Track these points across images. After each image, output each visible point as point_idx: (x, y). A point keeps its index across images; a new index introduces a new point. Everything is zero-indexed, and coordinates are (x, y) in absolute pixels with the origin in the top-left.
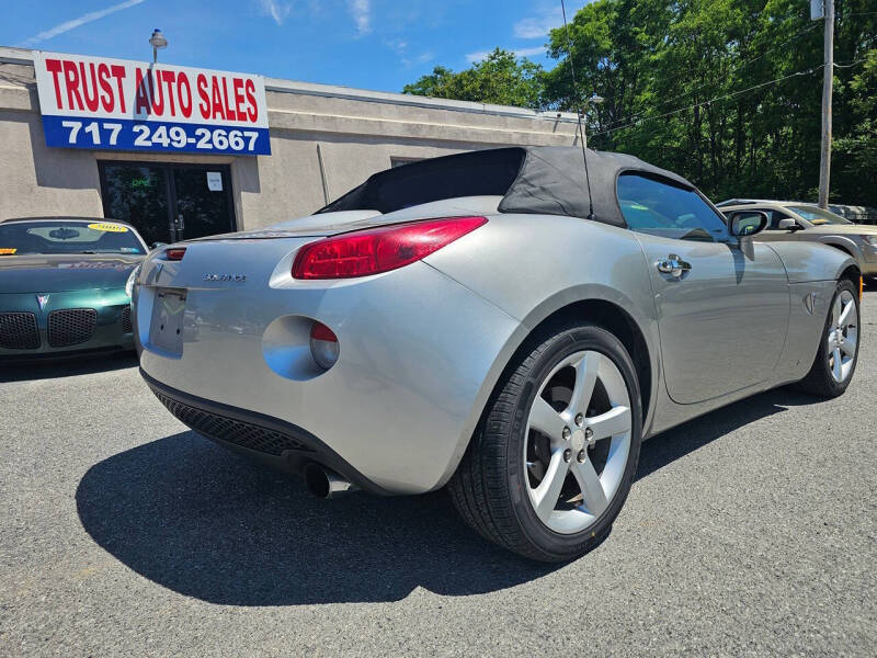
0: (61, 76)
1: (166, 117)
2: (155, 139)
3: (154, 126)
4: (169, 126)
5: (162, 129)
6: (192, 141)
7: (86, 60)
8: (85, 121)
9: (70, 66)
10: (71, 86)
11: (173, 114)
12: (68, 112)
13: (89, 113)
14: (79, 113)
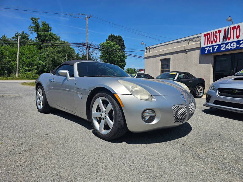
0: (206, 37)
1: (231, 40)
2: (227, 48)
3: (227, 44)
4: (231, 43)
5: (229, 44)
6: (239, 45)
7: (212, 31)
8: (210, 47)
9: (209, 34)
10: (208, 39)
11: (233, 39)
12: (206, 45)
13: (211, 45)
14: (209, 45)
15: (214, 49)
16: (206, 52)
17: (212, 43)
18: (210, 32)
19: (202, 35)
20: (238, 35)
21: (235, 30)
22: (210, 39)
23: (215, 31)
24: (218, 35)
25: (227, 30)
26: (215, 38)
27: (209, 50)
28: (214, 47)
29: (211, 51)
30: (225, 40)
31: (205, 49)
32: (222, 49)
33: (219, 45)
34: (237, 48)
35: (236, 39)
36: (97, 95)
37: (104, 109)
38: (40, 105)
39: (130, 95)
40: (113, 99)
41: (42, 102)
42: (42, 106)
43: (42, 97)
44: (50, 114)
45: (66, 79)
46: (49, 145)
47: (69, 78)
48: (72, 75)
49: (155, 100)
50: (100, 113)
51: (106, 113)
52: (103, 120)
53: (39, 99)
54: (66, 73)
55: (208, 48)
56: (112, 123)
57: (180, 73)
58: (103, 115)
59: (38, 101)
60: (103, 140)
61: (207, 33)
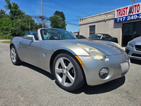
2: (131, 18)
3: (131, 16)
4: (134, 15)
5: (133, 16)
6: (138, 17)
7: (122, 8)
8: (120, 18)
9: (120, 10)
10: (119, 13)
11: (135, 13)
12: (118, 17)
13: (121, 16)
14: (120, 17)
15: (123, 19)
16: (118, 21)
17: (122, 15)
18: (120, 8)
19: (116, 10)
20: (138, 10)
21: (136, 7)
22: (120, 13)
23: (123, 8)
24: (125, 10)
25: (131, 7)
26: (123, 12)
27: (120, 20)
28: (123, 18)
29: (121, 21)
30: (130, 13)
31: (118, 19)
32: (128, 19)
33: (126, 17)
34: (138, 19)
35: (137, 13)
36: (59, 55)
37: (66, 67)
38: (14, 59)
39: (89, 56)
40: (74, 60)
41: (15, 58)
42: (15, 61)
43: (15, 54)
44: (22, 66)
45: (32, 41)
46: (22, 99)
47: (35, 41)
48: (37, 38)
49: (108, 60)
50: (62, 69)
51: (67, 70)
52: (65, 75)
53: (13, 55)
54: (32, 37)
55: (119, 19)
56: (73, 79)
57: (104, 35)
58: (65, 71)
59: (12, 56)
60: (65, 91)
61: (119, 9)
